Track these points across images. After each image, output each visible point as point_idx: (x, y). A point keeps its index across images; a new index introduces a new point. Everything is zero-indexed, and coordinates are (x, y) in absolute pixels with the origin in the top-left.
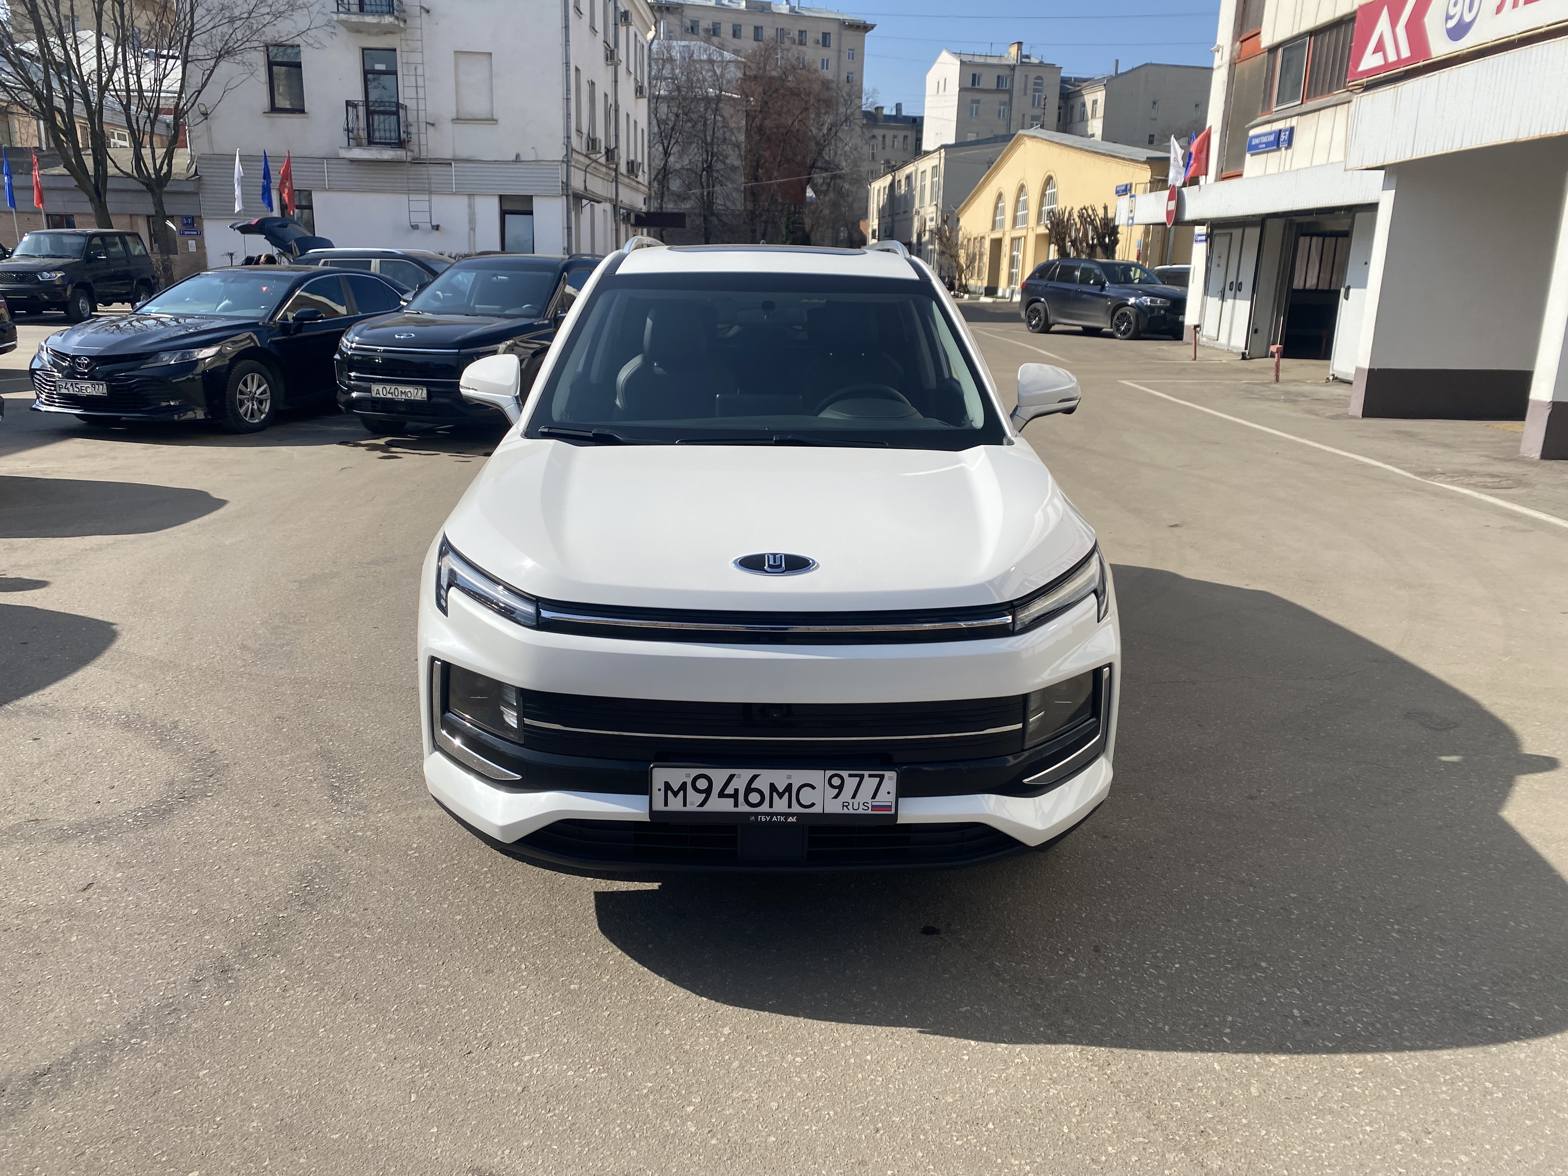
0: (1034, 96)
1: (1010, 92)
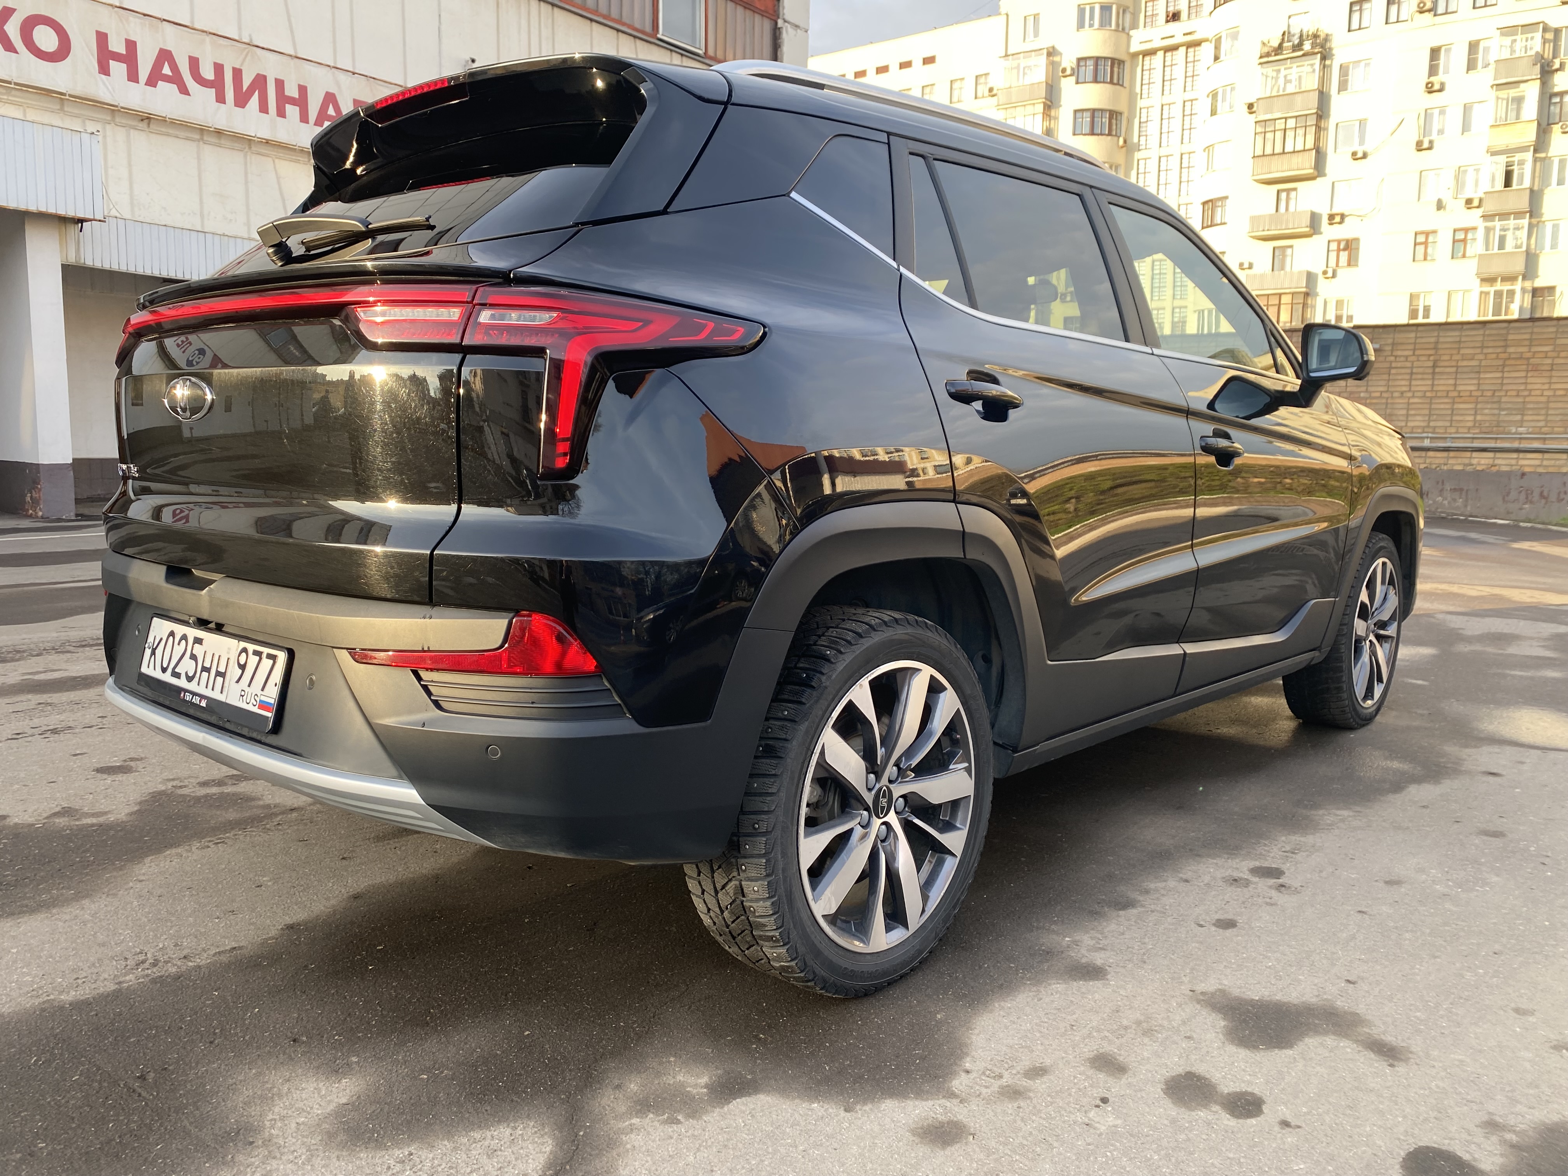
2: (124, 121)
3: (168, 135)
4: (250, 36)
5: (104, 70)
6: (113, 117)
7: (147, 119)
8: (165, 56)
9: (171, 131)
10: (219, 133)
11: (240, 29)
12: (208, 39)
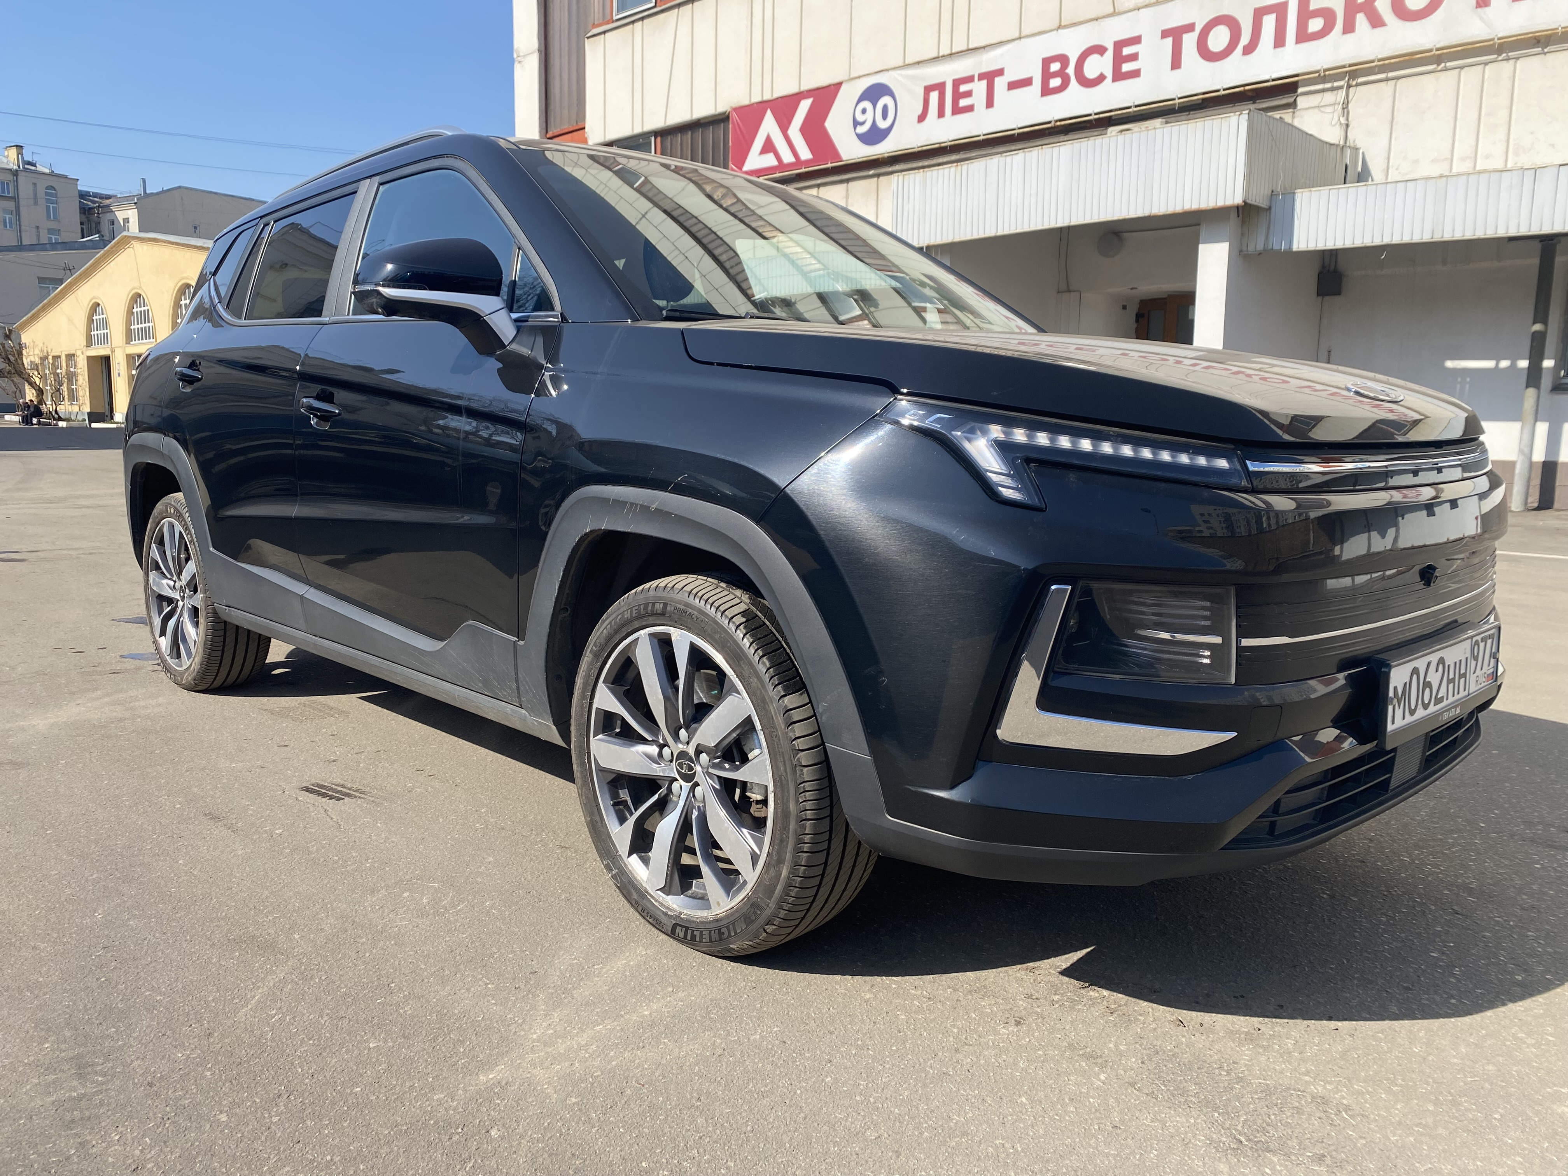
0: (48, 208)
1: (15, 199)
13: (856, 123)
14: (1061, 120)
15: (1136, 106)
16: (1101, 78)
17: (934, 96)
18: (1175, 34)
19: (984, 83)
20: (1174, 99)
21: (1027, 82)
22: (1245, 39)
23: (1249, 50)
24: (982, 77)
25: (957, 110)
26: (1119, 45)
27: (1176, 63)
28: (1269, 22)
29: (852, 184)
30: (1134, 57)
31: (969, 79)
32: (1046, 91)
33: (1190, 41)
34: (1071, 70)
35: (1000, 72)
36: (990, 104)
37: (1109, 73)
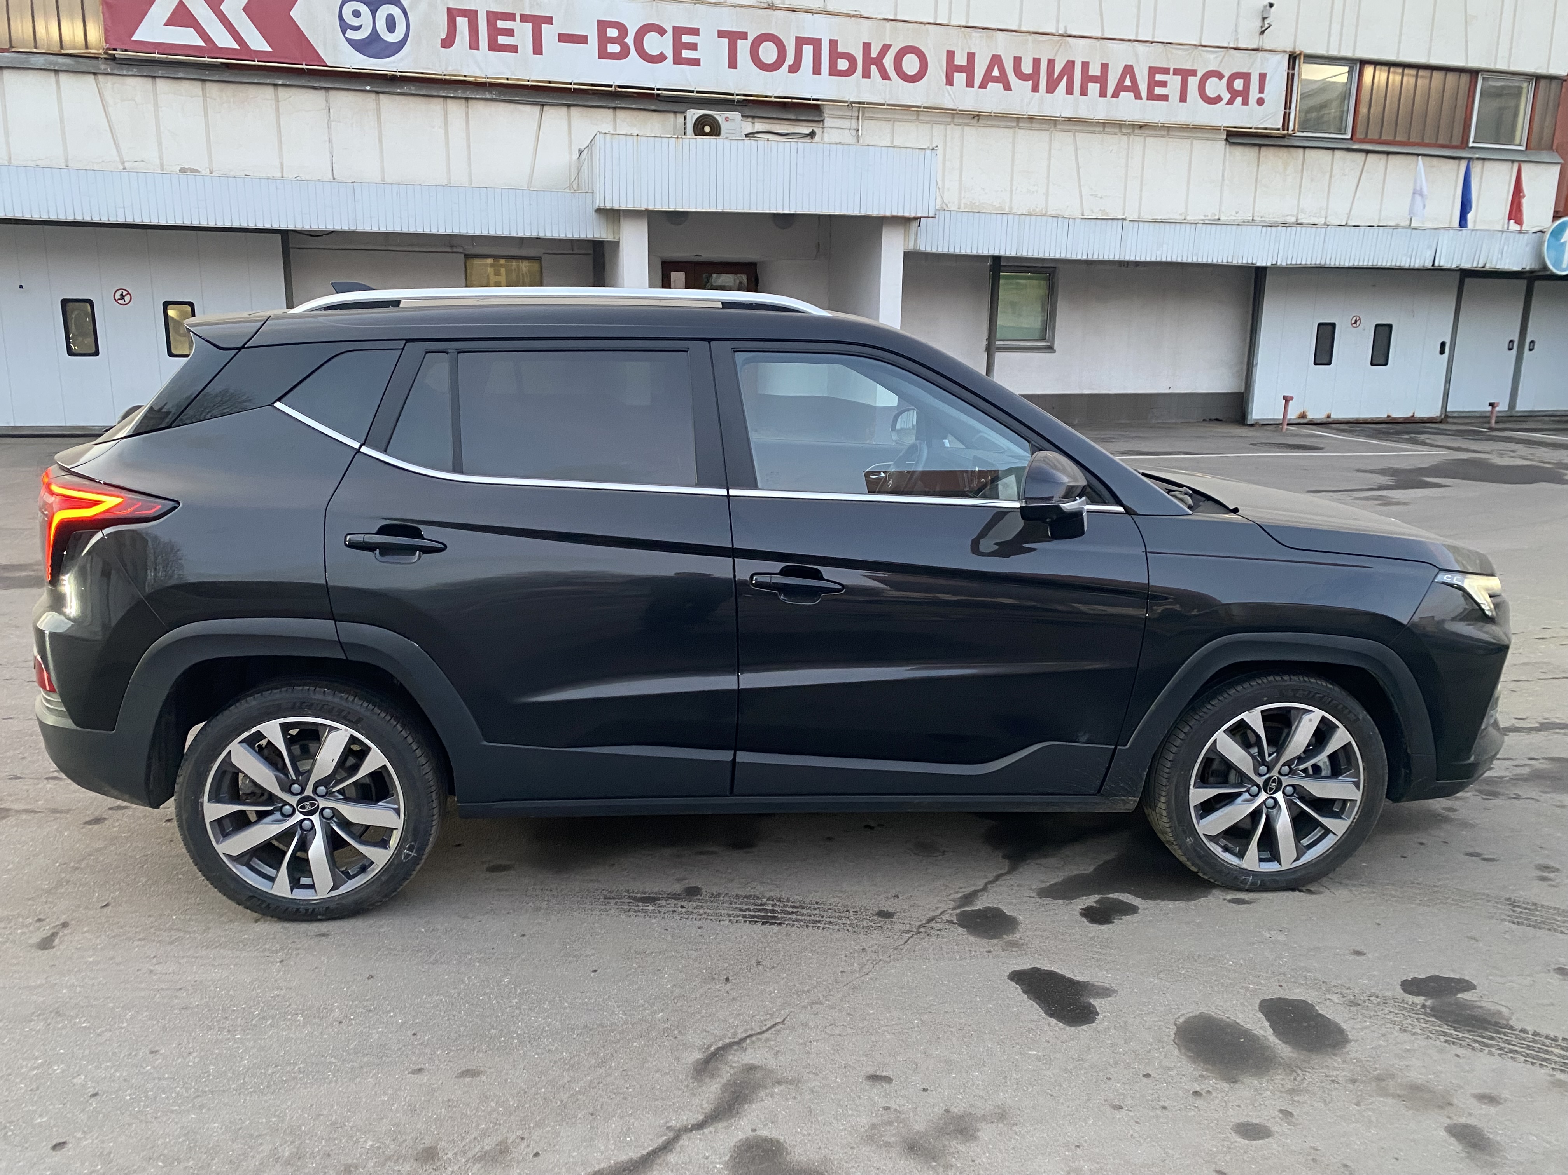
2: (961, 121)
3: (992, 126)
4: (1066, 27)
5: (950, 82)
6: (953, 118)
7: (977, 116)
8: (996, 60)
9: (994, 123)
10: (1031, 118)
11: (1058, 22)
12: (1030, 38)
13: (345, 27)
14: (620, 87)
15: (698, 92)
16: (660, 58)
17: (462, 23)
18: (733, 37)
19: (529, 26)
20: (733, 95)
21: (582, 39)
22: (790, 59)
23: (794, 68)
24: (524, 18)
25: (494, 46)
26: (678, 32)
27: (733, 64)
28: (808, 50)
29: (332, 93)
30: (694, 47)
31: (511, 17)
32: (603, 54)
33: (743, 47)
34: (630, 40)
35: (549, 20)
36: (538, 49)
37: (669, 54)
